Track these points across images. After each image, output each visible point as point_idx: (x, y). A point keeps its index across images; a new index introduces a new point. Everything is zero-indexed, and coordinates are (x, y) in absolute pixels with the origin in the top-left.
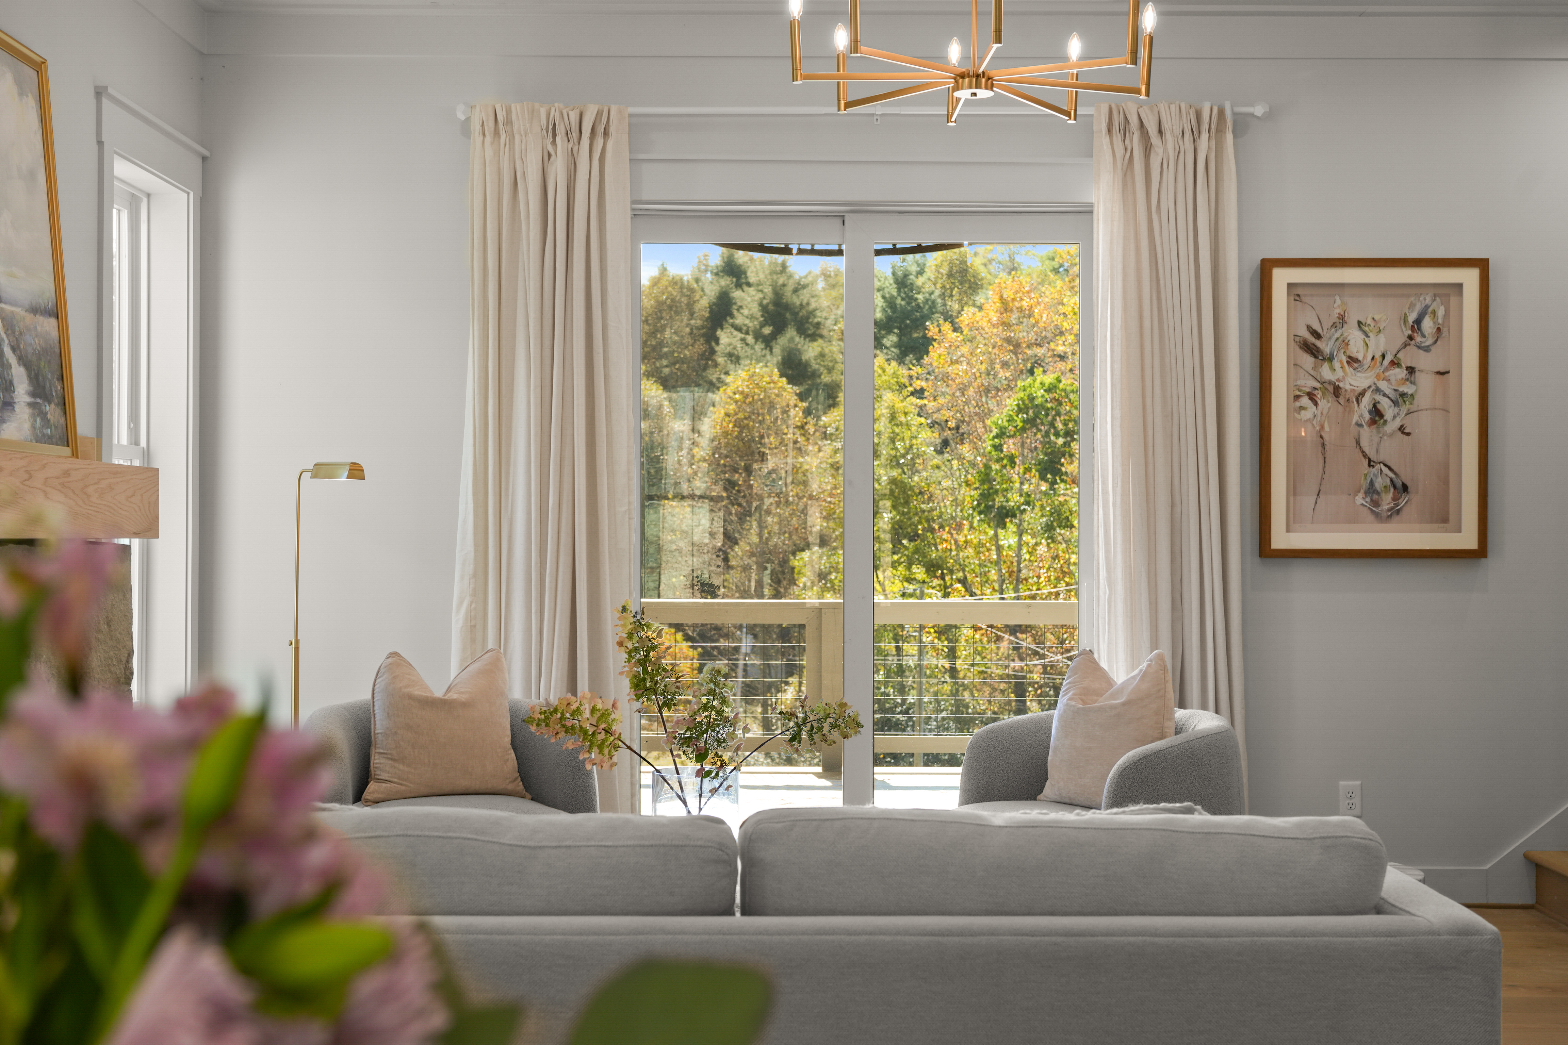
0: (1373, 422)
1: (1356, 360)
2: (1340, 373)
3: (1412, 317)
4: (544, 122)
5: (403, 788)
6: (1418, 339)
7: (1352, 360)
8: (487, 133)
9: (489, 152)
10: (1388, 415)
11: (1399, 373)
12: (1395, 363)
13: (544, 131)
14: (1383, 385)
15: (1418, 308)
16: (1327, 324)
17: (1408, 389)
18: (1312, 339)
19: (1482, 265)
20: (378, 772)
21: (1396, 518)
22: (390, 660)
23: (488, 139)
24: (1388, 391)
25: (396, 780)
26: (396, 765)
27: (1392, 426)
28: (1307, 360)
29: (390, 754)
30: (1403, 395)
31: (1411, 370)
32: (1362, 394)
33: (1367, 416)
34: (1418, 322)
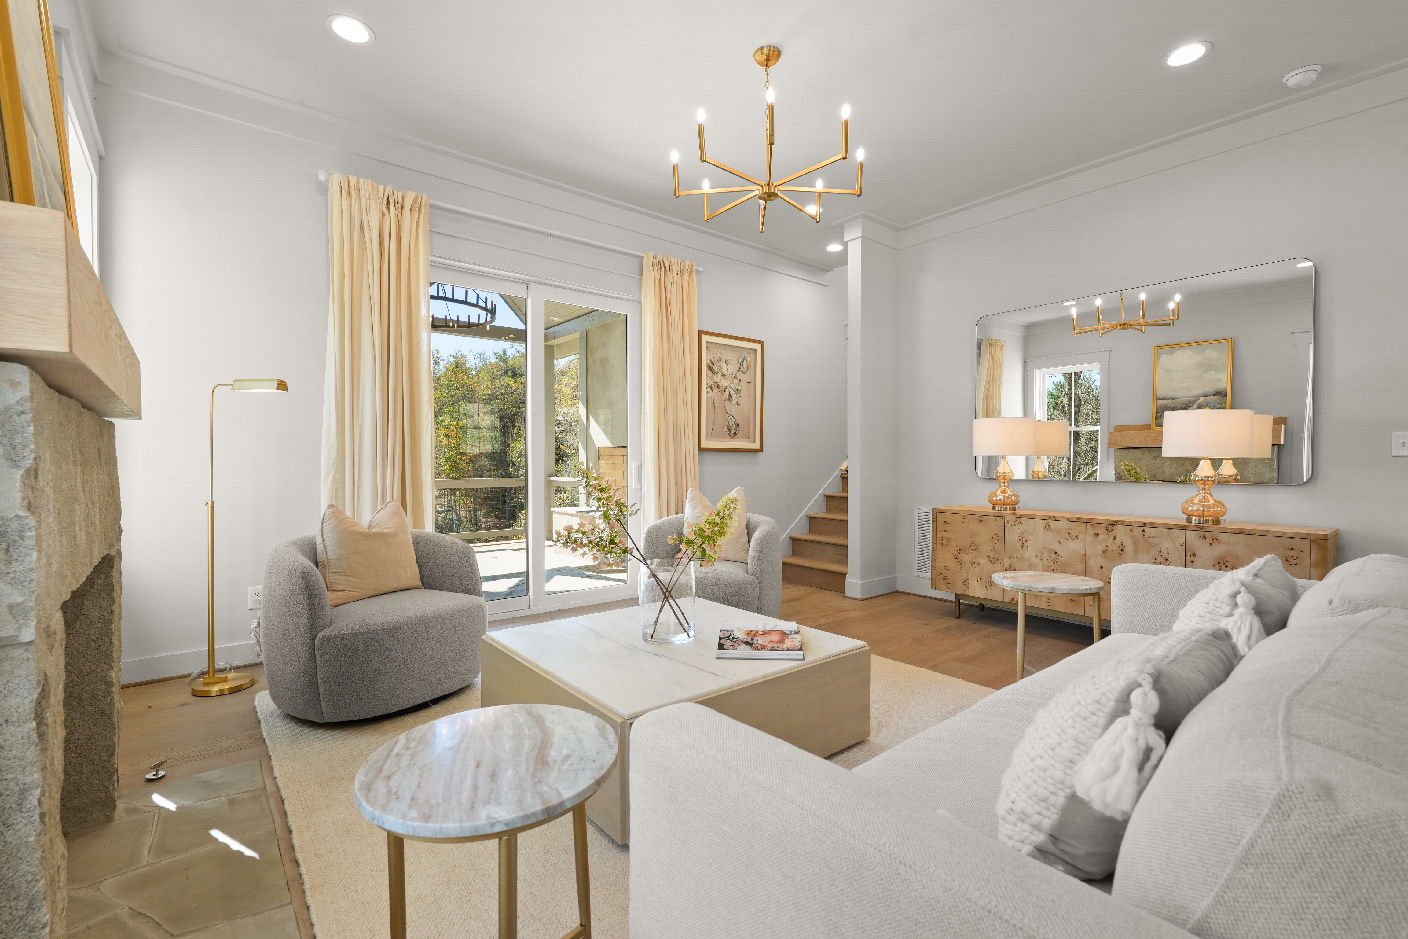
0: (729, 399)
1: (724, 375)
2: (720, 380)
3: (741, 360)
4: (381, 194)
5: (357, 594)
6: (742, 369)
7: (723, 375)
8: (343, 191)
9: (345, 203)
10: (733, 398)
11: (736, 381)
12: (735, 377)
13: (381, 200)
14: (732, 385)
15: (742, 357)
16: (716, 360)
17: (739, 388)
18: (711, 365)
19: (762, 343)
20: (334, 585)
21: (736, 437)
22: (331, 510)
23: (344, 195)
24: (733, 388)
25: (351, 589)
26: (350, 579)
27: (734, 402)
28: (710, 373)
29: (344, 572)
30: (737, 390)
31: (740, 380)
32: (726, 388)
33: (727, 397)
34: (742, 362)
